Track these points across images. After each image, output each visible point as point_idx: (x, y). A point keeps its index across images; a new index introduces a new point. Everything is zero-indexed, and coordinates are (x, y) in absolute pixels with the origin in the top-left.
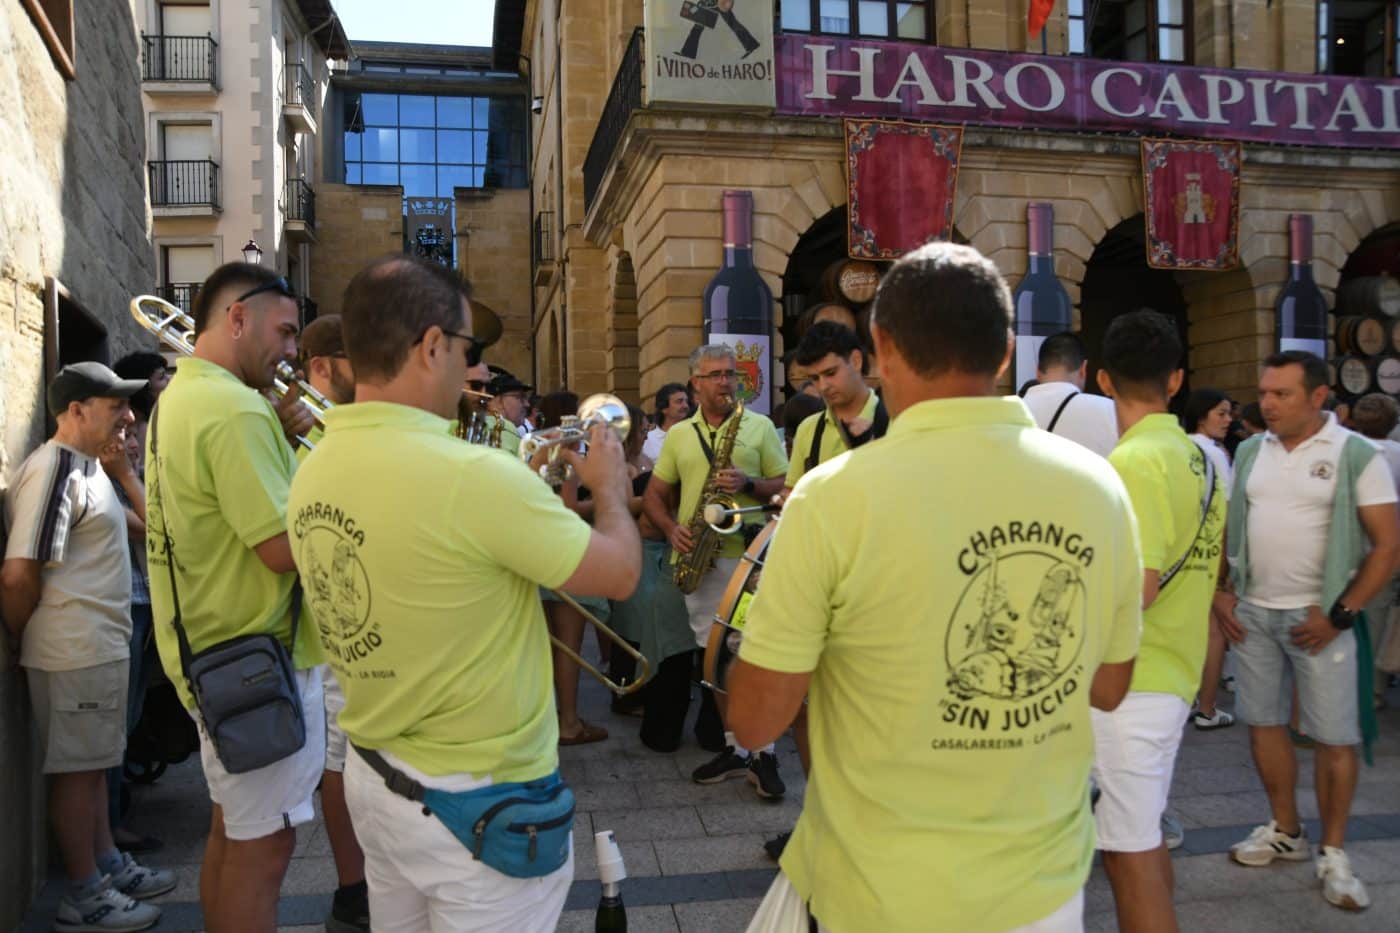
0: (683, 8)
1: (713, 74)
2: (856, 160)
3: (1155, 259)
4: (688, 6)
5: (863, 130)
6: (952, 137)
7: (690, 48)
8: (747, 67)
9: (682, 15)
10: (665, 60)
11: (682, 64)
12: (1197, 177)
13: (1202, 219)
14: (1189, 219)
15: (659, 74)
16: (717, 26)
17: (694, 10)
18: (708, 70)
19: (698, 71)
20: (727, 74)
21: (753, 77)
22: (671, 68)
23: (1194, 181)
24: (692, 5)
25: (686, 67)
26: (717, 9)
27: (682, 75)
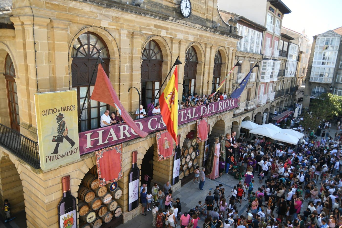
0: (53, 139)
1: (63, 156)
2: (99, 162)
3: (160, 159)
4: (54, 138)
5: (100, 153)
6: (120, 147)
7: (56, 151)
8: (72, 151)
9: (53, 141)
10: (48, 157)
11: (54, 156)
12: (166, 138)
13: (168, 147)
14: (166, 148)
15: (47, 162)
16: (63, 141)
17: (56, 139)
18: (61, 155)
19: (59, 157)
20: (67, 155)
21: (74, 153)
22: (50, 159)
23: (166, 139)
24: (55, 137)
25: (55, 157)
26: (63, 136)
27: (54, 160)
